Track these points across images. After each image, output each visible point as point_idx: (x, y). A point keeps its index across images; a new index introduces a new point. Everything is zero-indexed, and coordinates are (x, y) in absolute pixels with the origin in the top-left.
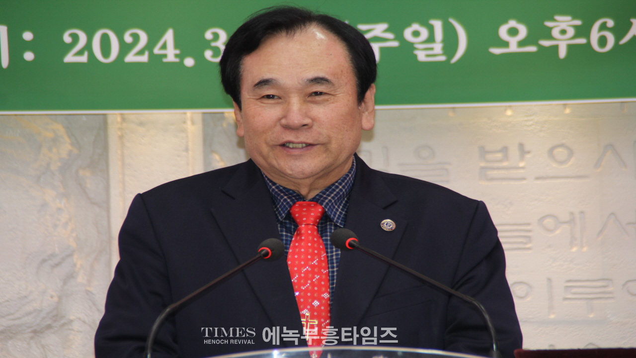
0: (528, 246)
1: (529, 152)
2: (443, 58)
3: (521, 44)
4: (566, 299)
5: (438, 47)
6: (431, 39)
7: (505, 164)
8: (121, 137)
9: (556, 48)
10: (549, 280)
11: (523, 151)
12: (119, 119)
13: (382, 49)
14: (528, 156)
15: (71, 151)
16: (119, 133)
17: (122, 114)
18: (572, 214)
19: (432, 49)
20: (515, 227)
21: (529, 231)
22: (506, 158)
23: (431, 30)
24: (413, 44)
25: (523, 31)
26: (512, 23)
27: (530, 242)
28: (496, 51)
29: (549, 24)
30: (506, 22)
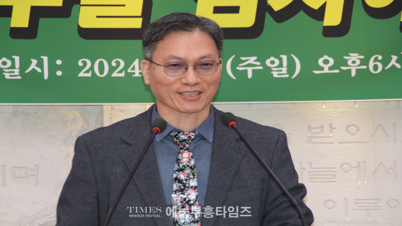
0: (334, 180)
1: (335, 128)
2: (287, 76)
3: (330, 68)
4: (355, 209)
5: (284, 70)
6: (281, 65)
7: (322, 135)
9: (350, 71)
10: (346, 199)
11: (332, 128)
12: (110, 109)
13: (253, 71)
14: (335, 130)
15: (83, 126)
16: (110, 116)
17: (111, 105)
18: (358, 162)
19: (281, 71)
20: (327, 170)
21: (335, 172)
22: (322, 131)
23: (281, 60)
24: (271, 68)
25: (332, 62)
26: (326, 57)
27: (336, 178)
28: (317, 72)
29: (346, 58)
30: (322, 56)
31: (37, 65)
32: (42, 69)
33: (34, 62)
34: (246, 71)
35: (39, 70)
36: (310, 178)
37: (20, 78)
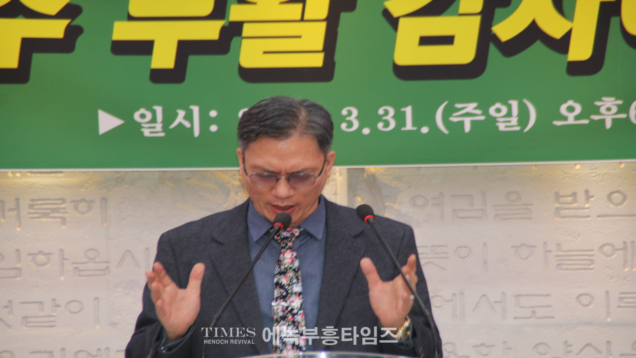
0: (592, 267)
1: (593, 197)
2: (518, 128)
3: (577, 118)
4: (620, 307)
5: (514, 120)
6: (509, 114)
7: (575, 205)
9: (603, 121)
10: (607, 292)
11: (588, 195)
13: (472, 122)
14: (592, 199)
18: (625, 243)
19: (510, 122)
20: (582, 253)
21: (592, 256)
22: (575, 201)
23: (510, 107)
24: (496, 118)
25: (578, 109)
26: (570, 103)
27: (593, 264)
28: (558, 123)
29: (598, 103)
30: (565, 102)
31: (185, 118)
32: (191, 121)
33: (181, 113)
34: (462, 123)
35: (187, 124)
36: (558, 265)
37: (162, 135)
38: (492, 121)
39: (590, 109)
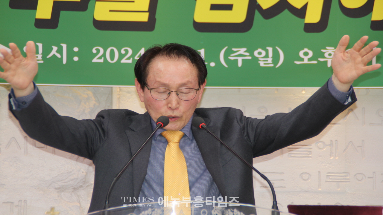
0: (310, 156)
2: (272, 65)
3: (310, 60)
4: (327, 181)
5: (270, 60)
6: (267, 56)
8: (119, 98)
9: (326, 62)
10: (319, 172)
12: (118, 90)
13: (243, 60)
15: (95, 104)
16: (118, 96)
17: (120, 87)
18: (331, 141)
19: (267, 61)
20: (304, 147)
21: (311, 148)
23: (267, 51)
24: (257, 58)
25: (311, 54)
26: (306, 50)
27: (311, 154)
28: (298, 63)
29: (323, 51)
30: (303, 49)
31: (57, 51)
32: (62, 55)
33: (55, 48)
34: (236, 61)
35: (59, 56)
36: (289, 154)
37: (42, 62)
38: (256, 60)
39: (318, 54)
